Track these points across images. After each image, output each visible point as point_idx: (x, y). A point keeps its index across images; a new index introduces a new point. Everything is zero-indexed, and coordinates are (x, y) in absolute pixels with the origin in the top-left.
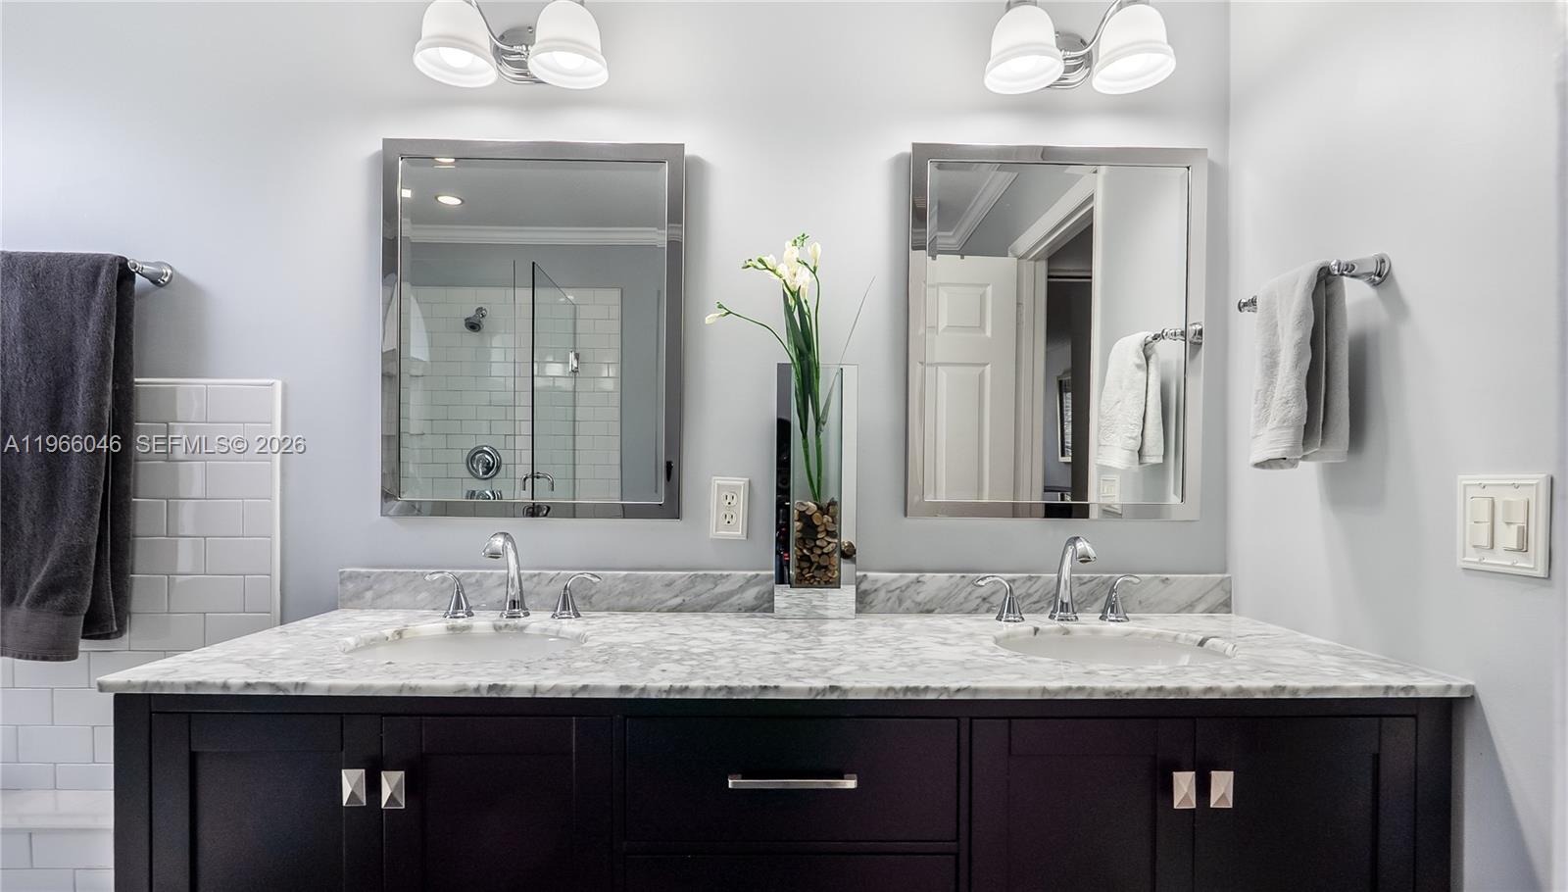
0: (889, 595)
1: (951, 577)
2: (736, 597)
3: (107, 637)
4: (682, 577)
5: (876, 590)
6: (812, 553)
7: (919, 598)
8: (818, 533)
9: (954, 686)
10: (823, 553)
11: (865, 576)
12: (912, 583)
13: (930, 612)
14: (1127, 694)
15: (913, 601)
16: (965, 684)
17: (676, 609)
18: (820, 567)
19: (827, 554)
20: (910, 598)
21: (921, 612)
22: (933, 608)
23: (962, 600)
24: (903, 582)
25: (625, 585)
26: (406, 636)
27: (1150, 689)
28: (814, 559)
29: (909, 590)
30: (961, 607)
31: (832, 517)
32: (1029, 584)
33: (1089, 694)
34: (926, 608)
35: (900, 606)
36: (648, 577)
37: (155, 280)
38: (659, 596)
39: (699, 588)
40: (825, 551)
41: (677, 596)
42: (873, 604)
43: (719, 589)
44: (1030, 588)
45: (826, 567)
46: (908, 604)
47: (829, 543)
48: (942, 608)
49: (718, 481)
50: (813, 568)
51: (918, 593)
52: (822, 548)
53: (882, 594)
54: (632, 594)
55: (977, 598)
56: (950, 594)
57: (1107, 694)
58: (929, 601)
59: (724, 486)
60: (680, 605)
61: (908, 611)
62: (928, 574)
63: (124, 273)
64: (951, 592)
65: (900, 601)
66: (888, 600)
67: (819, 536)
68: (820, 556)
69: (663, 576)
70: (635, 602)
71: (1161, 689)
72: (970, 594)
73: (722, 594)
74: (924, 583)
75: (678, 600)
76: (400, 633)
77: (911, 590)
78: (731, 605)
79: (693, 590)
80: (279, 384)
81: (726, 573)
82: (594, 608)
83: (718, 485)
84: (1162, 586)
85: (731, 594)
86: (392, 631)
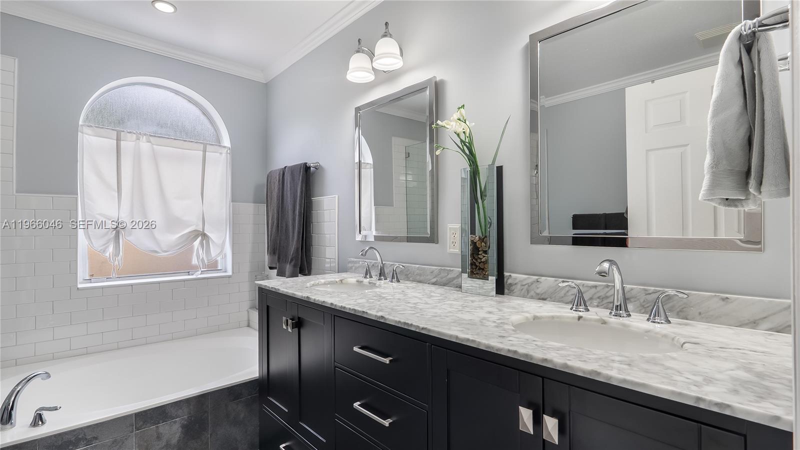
0: (523, 287)
1: (556, 280)
2: (456, 280)
3: (306, 275)
4: (436, 269)
5: (516, 284)
6: (477, 261)
7: (538, 291)
8: (479, 251)
9: (422, 326)
10: (482, 262)
11: (510, 275)
12: (534, 282)
13: (544, 299)
14: (497, 350)
15: (535, 292)
16: (425, 326)
17: (434, 284)
18: (480, 269)
19: (483, 262)
20: (533, 290)
21: (540, 299)
22: (545, 297)
23: (563, 295)
24: (530, 281)
25: (418, 271)
26: (343, 282)
27: (509, 351)
28: (478, 264)
29: (532, 286)
30: (562, 299)
31: (485, 243)
32: (607, 289)
33: (478, 345)
34: (542, 297)
35: (528, 294)
36: (425, 268)
37: (316, 168)
38: (428, 277)
39: (443, 275)
40: (482, 260)
41: (434, 278)
42: (514, 291)
43: (450, 276)
44: (607, 292)
45: (483, 269)
46: (532, 293)
47: (484, 257)
48: (551, 298)
49: (450, 226)
50: (477, 269)
51: (538, 288)
52: (481, 259)
53: (519, 287)
54: (420, 275)
55: (572, 295)
56: (555, 290)
57: (486, 348)
58: (543, 294)
59: (452, 228)
60: (436, 282)
61: (532, 297)
62: (543, 278)
63: (306, 168)
64: (556, 289)
65: (528, 291)
66: (522, 290)
67: (480, 253)
68: (480, 263)
69: (430, 268)
70: (422, 278)
71: (515, 352)
72: (568, 292)
73: (450, 278)
74: (541, 282)
75: (434, 280)
76: (341, 281)
77: (534, 286)
78: (454, 284)
79: (440, 276)
80: (337, 196)
81: (452, 269)
82: (408, 279)
83: (450, 228)
84: (722, 303)
85: (454, 279)
86: (339, 279)
